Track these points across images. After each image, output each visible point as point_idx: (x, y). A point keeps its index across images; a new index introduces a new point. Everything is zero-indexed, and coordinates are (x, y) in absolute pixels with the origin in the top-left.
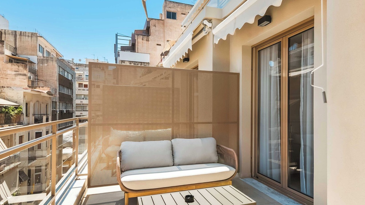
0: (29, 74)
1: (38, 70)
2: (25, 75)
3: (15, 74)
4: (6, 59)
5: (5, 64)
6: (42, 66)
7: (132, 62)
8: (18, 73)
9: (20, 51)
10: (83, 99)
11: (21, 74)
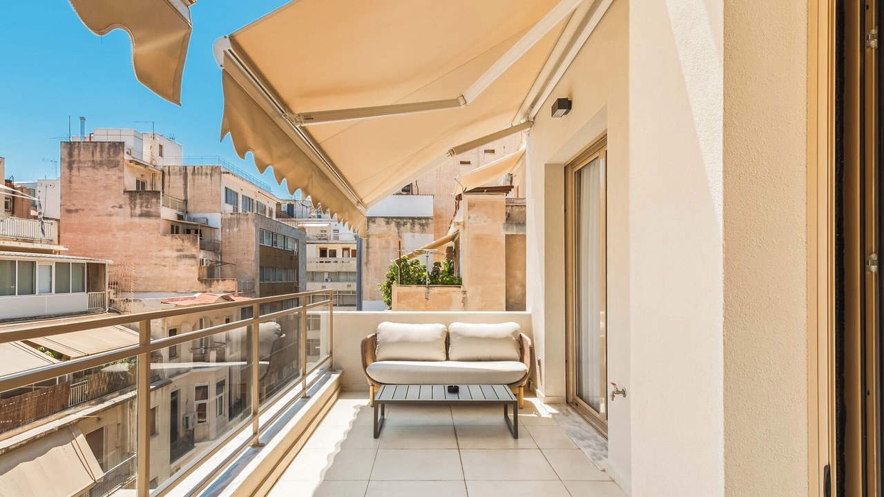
0: (201, 255)
1: (221, 242)
2: (194, 257)
3: (177, 257)
4: (163, 226)
5: (162, 237)
6: (229, 233)
7: (392, 218)
8: (182, 253)
9: (192, 206)
10: (327, 280)
11: (186, 257)
